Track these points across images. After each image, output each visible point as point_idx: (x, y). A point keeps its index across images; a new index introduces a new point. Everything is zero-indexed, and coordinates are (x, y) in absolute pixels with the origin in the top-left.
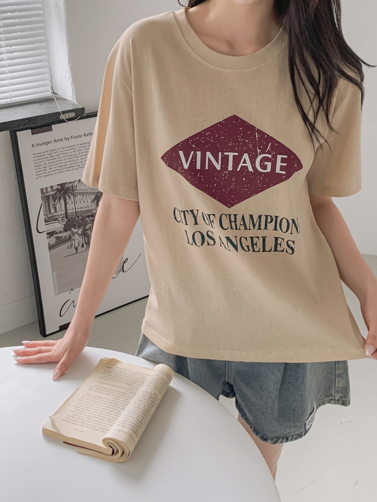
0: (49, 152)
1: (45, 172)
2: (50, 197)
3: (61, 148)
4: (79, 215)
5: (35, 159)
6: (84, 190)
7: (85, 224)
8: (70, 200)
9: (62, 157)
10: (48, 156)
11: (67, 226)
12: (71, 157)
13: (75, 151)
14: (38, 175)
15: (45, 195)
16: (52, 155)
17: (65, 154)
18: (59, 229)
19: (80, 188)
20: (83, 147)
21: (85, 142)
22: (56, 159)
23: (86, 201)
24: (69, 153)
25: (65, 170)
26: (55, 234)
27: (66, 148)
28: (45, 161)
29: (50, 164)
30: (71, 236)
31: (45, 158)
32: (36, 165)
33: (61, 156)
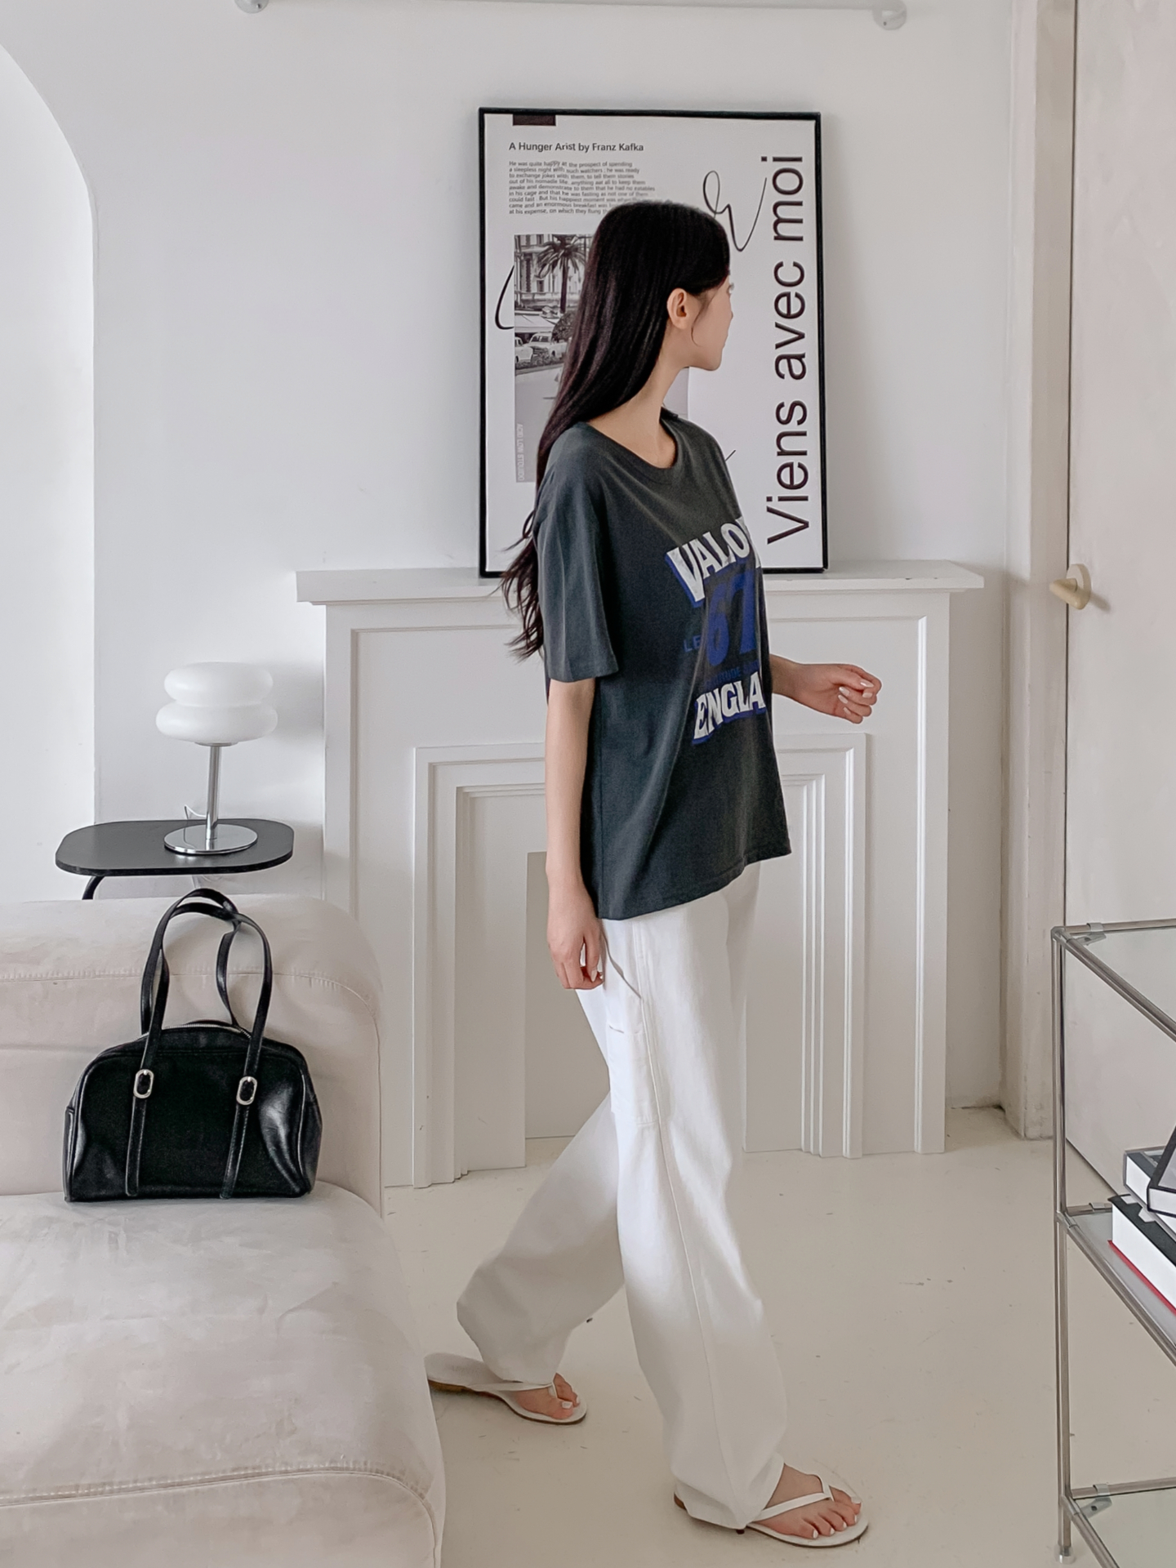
0: (545, 167)
1: (531, 203)
2: (534, 257)
5: (512, 173)
8: (575, 272)
9: (570, 182)
10: (541, 173)
11: (561, 329)
12: (589, 186)
13: (599, 177)
14: (514, 206)
15: (523, 251)
17: (577, 177)
18: (542, 332)
22: (556, 182)
24: (586, 177)
25: (575, 209)
26: (533, 341)
27: (581, 165)
28: (532, 181)
29: (542, 190)
31: (534, 176)
32: (513, 185)
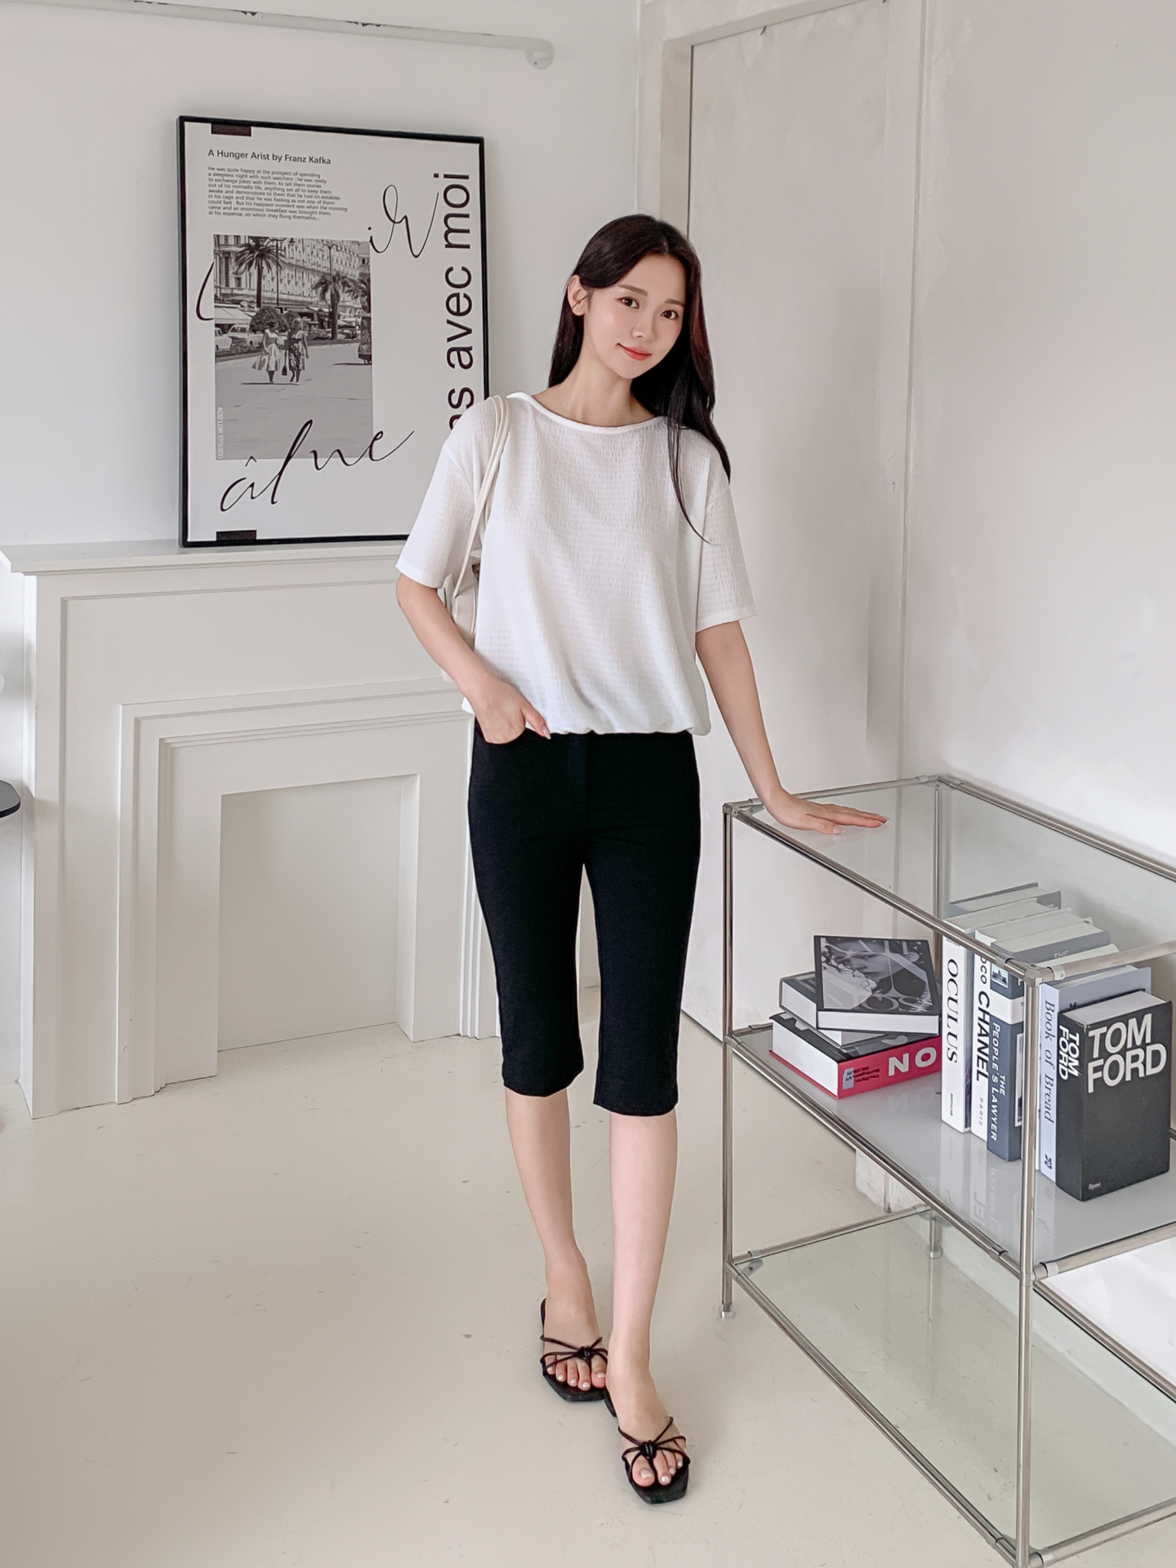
0: (242, 173)
1: (229, 206)
2: (232, 256)
3: (264, 172)
4: (283, 307)
5: (211, 177)
6: (299, 261)
7: (292, 326)
8: (268, 272)
9: (263, 188)
10: (238, 179)
11: (258, 321)
12: (281, 192)
13: (290, 184)
14: (213, 208)
15: (222, 249)
16: (246, 179)
17: (270, 183)
18: (241, 324)
19: (292, 255)
20: (306, 180)
21: (310, 173)
23: (300, 283)
24: (278, 184)
25: (267, 213)
26: (232, 331)
27: (273, 173)
28: (230, 186)
29: (238, 195)
30: (262, 343)
31: (231, 181)
32: (212, 188)
33: (263, 186)
